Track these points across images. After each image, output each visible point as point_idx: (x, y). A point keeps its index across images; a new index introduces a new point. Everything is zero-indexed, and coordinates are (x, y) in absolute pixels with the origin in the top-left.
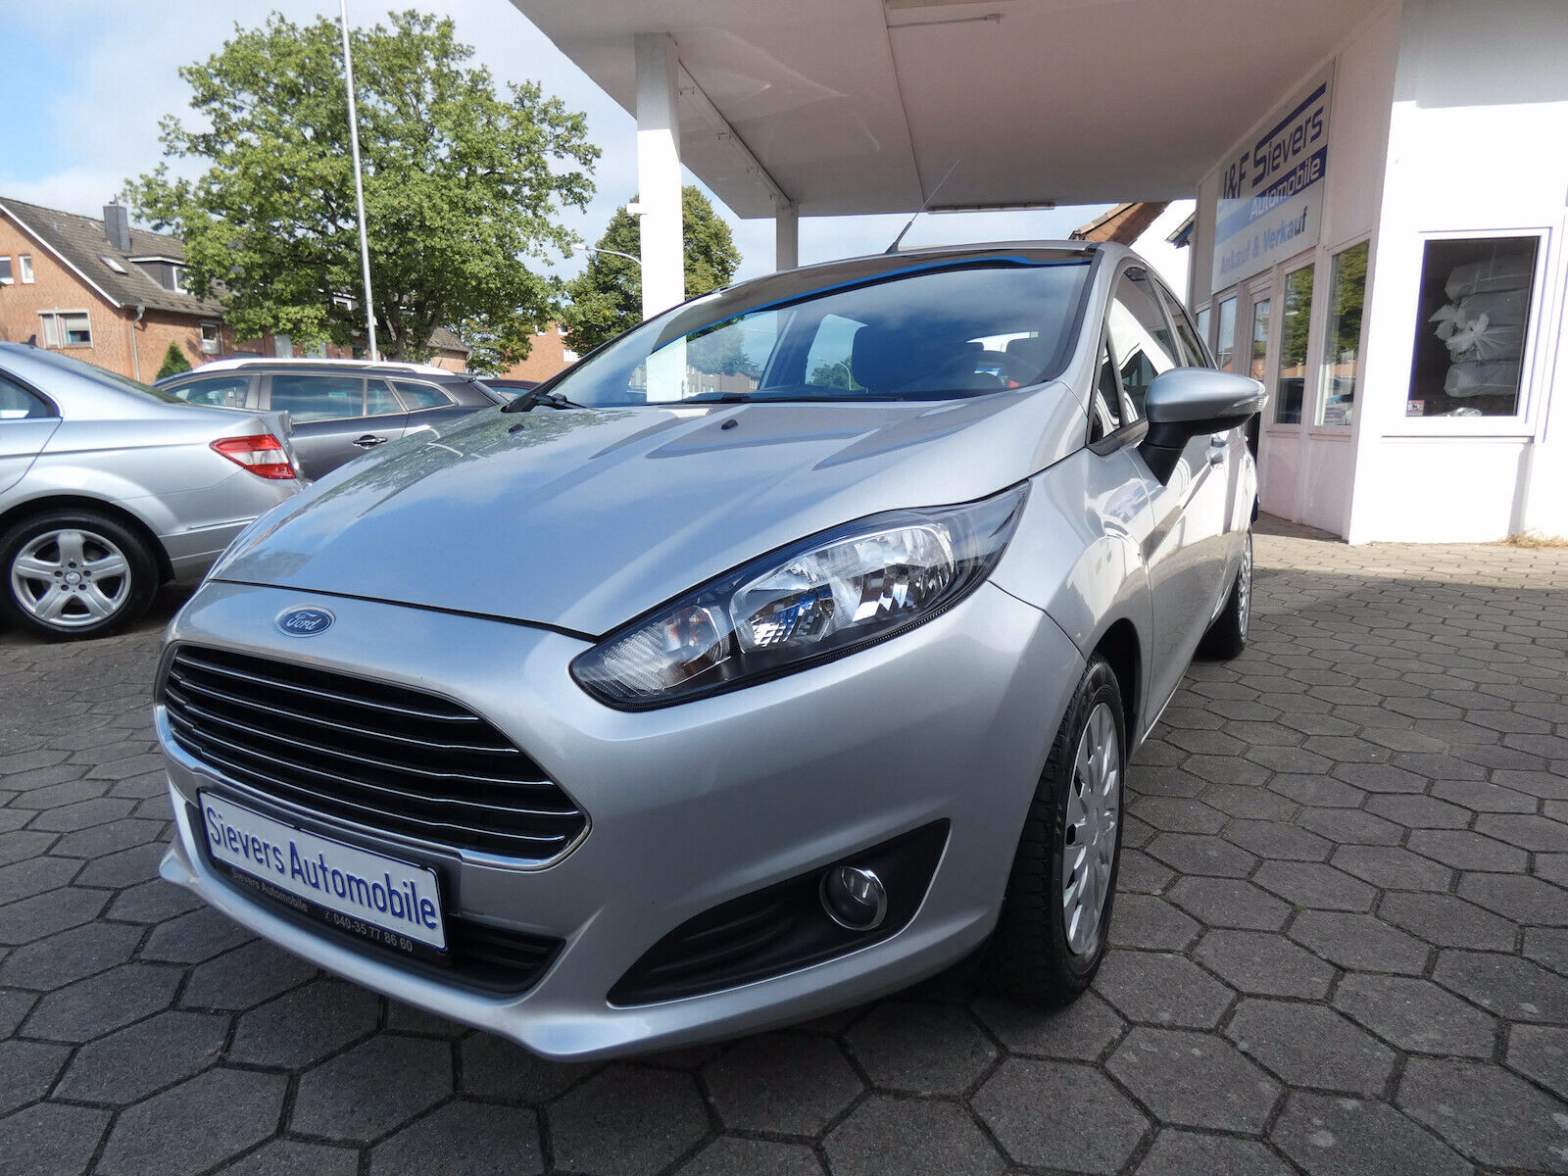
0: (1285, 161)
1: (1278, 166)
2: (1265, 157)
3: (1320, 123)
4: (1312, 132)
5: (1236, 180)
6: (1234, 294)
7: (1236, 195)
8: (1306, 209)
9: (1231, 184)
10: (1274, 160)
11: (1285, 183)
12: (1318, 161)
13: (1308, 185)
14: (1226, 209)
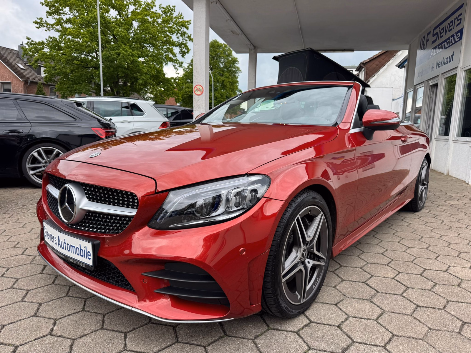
0: (446, 34)
1: (442, 36)
2: (437, 33)
3: (461, 19)
4: (457, 23)
6: (423, 85)
7: (425, 49)
8: (454, 52)
9: (423, 44)
10: (441, 34)
11: (445, 43)
12: (459, 34)
13: (454, 43)
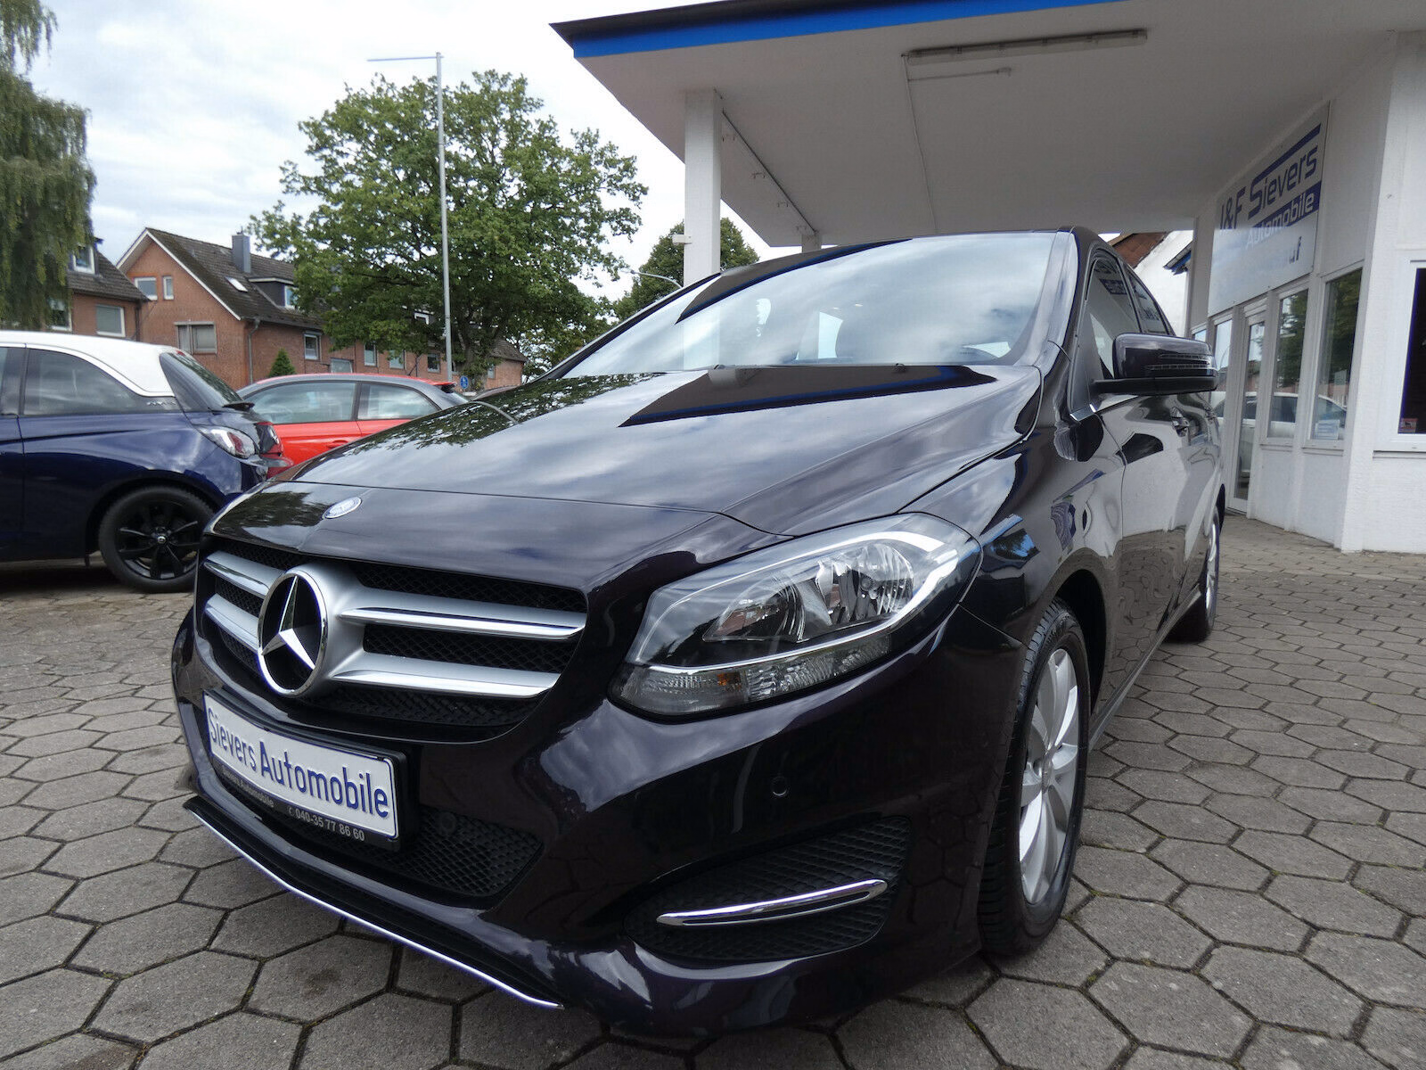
0: (1281, 195)
1: (1274, 199)
2: (1261, 191)
3: (1315, 161)
4: (1305, 169)
5: (1233, 211)
6: (1231, 316)
7: (1233, 226)
8: (1300, 238)
9: (1228, 217)
10: (1270, 193)
11: (1280, 216)
12: (1312, 195)
13: (1302, 217)
14: (1223, 239)
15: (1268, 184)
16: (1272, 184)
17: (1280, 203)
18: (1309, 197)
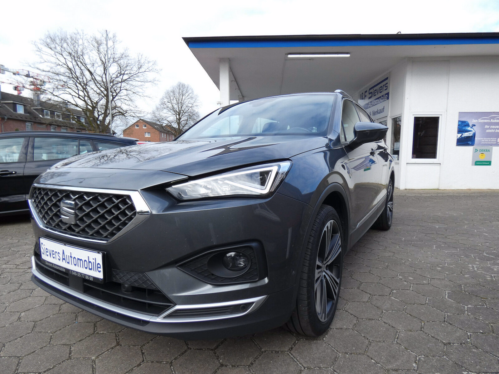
0: (378, 94)
1: (376, 95)
2: (372, 92)
4: (385, 88)
5: (364, 97)
8: (384, 106)
10: (375, 93)
11: (378, 100)
12: (387, 95)
15: (374, 90)
16: (375, 91)
17: (377, 96)
18: (386, 96)
